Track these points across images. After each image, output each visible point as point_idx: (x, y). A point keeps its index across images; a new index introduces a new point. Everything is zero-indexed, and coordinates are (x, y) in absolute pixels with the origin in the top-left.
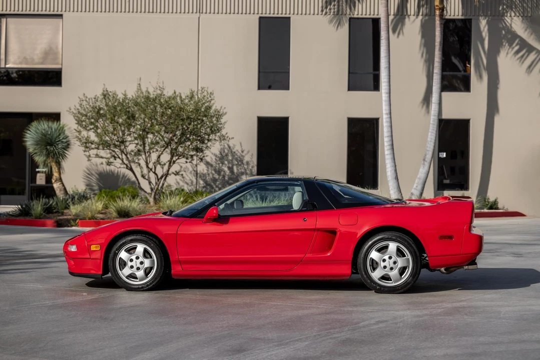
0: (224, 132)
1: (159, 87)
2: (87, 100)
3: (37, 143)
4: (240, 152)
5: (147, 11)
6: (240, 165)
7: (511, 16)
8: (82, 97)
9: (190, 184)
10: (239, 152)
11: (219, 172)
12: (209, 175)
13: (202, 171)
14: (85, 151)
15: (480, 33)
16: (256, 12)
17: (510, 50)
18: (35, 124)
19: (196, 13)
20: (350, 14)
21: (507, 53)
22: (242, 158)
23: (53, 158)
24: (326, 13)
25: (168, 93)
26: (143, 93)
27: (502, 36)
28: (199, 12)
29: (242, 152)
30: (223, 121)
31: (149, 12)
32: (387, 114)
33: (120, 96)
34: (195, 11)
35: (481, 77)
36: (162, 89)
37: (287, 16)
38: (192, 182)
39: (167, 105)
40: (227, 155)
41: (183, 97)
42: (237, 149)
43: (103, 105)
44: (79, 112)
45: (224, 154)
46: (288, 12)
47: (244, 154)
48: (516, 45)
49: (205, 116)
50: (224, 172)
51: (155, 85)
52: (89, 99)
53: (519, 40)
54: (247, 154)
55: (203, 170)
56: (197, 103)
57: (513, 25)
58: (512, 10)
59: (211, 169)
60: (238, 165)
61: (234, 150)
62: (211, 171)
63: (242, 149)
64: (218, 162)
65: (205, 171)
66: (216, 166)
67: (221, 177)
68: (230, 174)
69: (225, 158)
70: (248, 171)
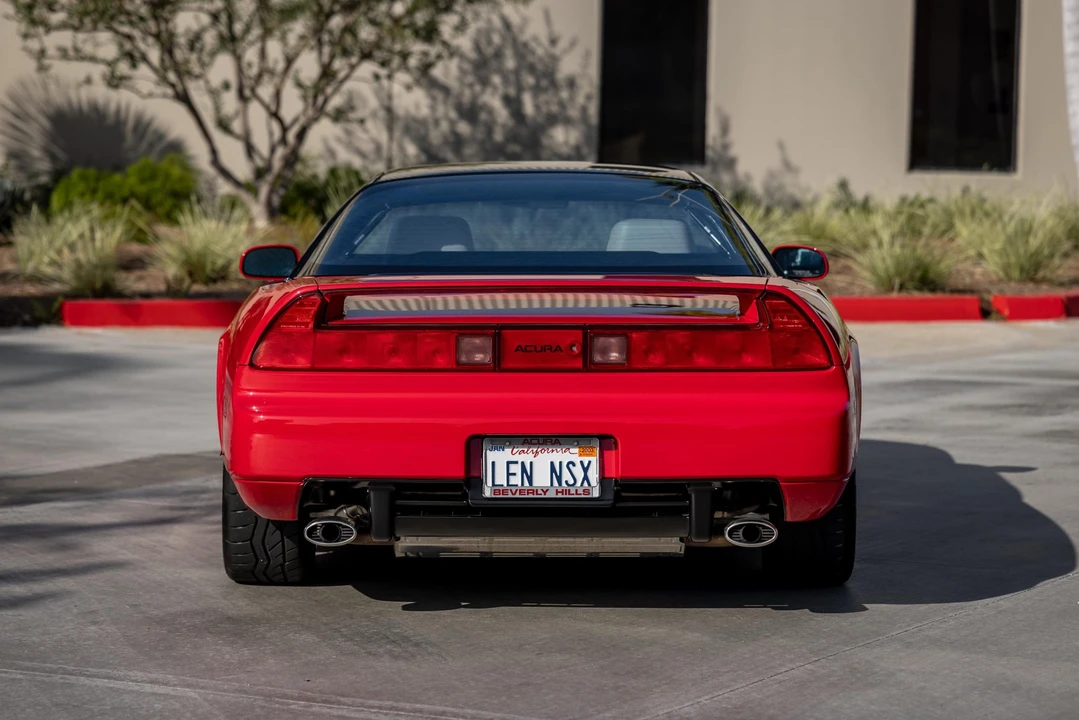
4: (544, 40)
6: (545, 90)
9: (372, 156)
10: (539, 44)
11: (470, 112)
12: (437, 122)
13: (413, 111)
14: (26, 36)
22: (551, 63)
29: (553, 42)
38: (378, 148)
40: (498, 55)
42: (535, 30)
45: (489, 51)
47: (557, 51)
50: (490, 111)
54: (566, 51)
55: (417, 106)
59: (445, 102)
60: (537, 90)
61: (526, 36)
62: (446, 111)
63: (551, 33)
64: (470, 79)
65: (425, 112)
66: (461, 94)
67: (480, 135)
68: (511, 123)
69: (494, 64)
70: (574, 113)
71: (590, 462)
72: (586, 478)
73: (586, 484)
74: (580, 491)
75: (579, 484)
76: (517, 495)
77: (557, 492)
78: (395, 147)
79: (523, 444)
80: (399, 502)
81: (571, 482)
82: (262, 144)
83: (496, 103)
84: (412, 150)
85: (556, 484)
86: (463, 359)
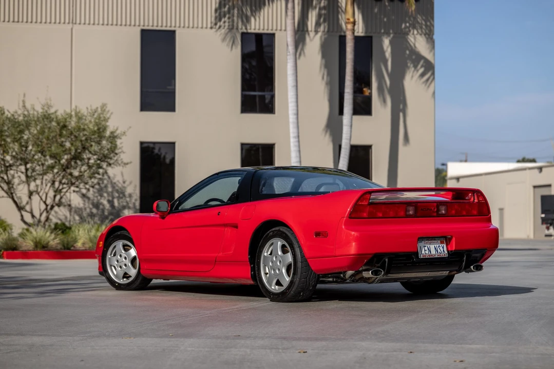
4: (121, 182)
5: (11, 19)
6: (122, 198)
7: (413, 34)
9: (64, 220)
10: (120, 183)
11: (97, 205)
12: (85, 209)
13: (77, 205)
15: (383, 52)
16: (137, 24)
17: (415, 72)
19: (69, 23)
20: (242, 29)
21: (412, 77)
22: (123, 189)
24: (220, 27)
27: (406, 56)
28: (72, 23)
29: (124, 182)
31: (13, 22)
32: (295, 137)
34: (67, 21)
35: (385, 101)
37: (173, 29)
38: (66, 217)
40: (106, 186)
42: (118, 179)
45: (103, 186)
46: (173, 25)
47: (125, 185)
48: (422, 67)
50: (103, 205)
53: (424, 62)
54: (128, 185)
55: (79, 204)
57: (417, 45)
58: (414, 28)
59: (88, 203)
60: (119, 198)
61: (115, 181)
62: (88, 205)
63: (123, 179)
64: (97, 195)
65: (82, 205)
66: (94, 200)
67: (100, 212)
68: (110, 208)
69: (105, 190)
70: (131, 205)
71: (443, 246)
72: (443, 251)
73: (444, 253)
74: (443, 255)
75: (442, 253)
76: (428, 257)
77: (438, 255)
78: (72, 217)
79: (427, 240)
81: (440, 252)
82: (37, 214)
83: (105, 202)
84: (77, 218)
85: (437, 253)
86: (408, 213)
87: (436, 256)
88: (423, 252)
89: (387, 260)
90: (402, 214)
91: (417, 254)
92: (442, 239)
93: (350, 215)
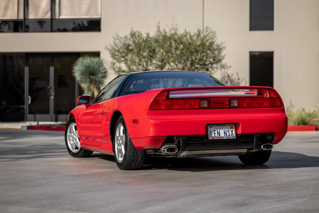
0: (224, 62)
1: (174, 28)
2: (119, 38)
3: (83, 74)
8: (115, 36)
10: (236, 80)
18: (81, 59)
22: (238, 84)
23: (95, 85)
25: (180, 32)
26: (161, 33)
29: (239, 79)
30: (223, 54)
33: (144, 36)
36: (176, 30)
39: (179, 41)
41: (192, 34)
42: (234, 77)
43: (131, 43)
44: (113, 49)
47: (240, 81)
49: (209, 49)
51: (170, 26)
52: (121, 38)
54: (242, 81)
56: (202, 40)
61: (232, 78)
63: (238, 77)
71: (233, 130)
72: (232, 134)
73: (232, 135)
74: (231, 137)
75: (231, 135)
76: (217, 139)
77: (226, 138)
79: (217, 126)
80: (187, 142)
81: (229, 135)
85: (225, 135)
86: (201, 106)
87: (225, 138)
88: (213, 135)
89: (181, 140)
90: (197, 106)
91: (207, 136)
92: (232, 125)
93: (150, 107)
